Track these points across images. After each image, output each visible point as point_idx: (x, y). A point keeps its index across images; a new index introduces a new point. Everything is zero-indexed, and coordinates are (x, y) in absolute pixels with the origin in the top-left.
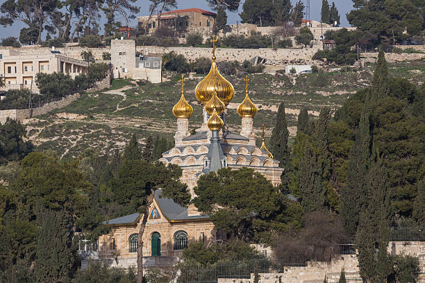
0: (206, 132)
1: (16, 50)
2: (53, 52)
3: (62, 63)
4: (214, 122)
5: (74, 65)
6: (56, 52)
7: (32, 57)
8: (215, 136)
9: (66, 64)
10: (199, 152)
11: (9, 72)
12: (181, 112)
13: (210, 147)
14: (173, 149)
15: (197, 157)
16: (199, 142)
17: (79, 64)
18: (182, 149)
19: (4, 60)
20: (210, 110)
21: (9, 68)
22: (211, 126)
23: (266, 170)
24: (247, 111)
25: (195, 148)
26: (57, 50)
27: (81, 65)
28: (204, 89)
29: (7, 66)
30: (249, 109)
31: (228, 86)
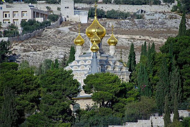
0: (91, 53)
1: (10, 5)
2: (30, 6)
3: (34, 12)
4: (94, 48)
5: (41, 14)
6: (31, 6)
7: (18, 9)
8: (94, 55)
9: (36, 13)
10: (87, 63)
11: (6, 17)
12: (78, 42)
13: (92, 60)
14: (74, 62)
15: (86, 66)
16: (87, 58)
17: (44, 13)
18: (78, 61)
19: (3, 10)
20: (93, 41)
21: (6, 15)
22: (92, 50)
23: (122, 73)
24: (112, 42)
25: (85, 61)
26: (33, 5)
27: (45, 14)
28: (90, 31)
29: (5, 13)
30: (113, 41)
31: (103, 29)
